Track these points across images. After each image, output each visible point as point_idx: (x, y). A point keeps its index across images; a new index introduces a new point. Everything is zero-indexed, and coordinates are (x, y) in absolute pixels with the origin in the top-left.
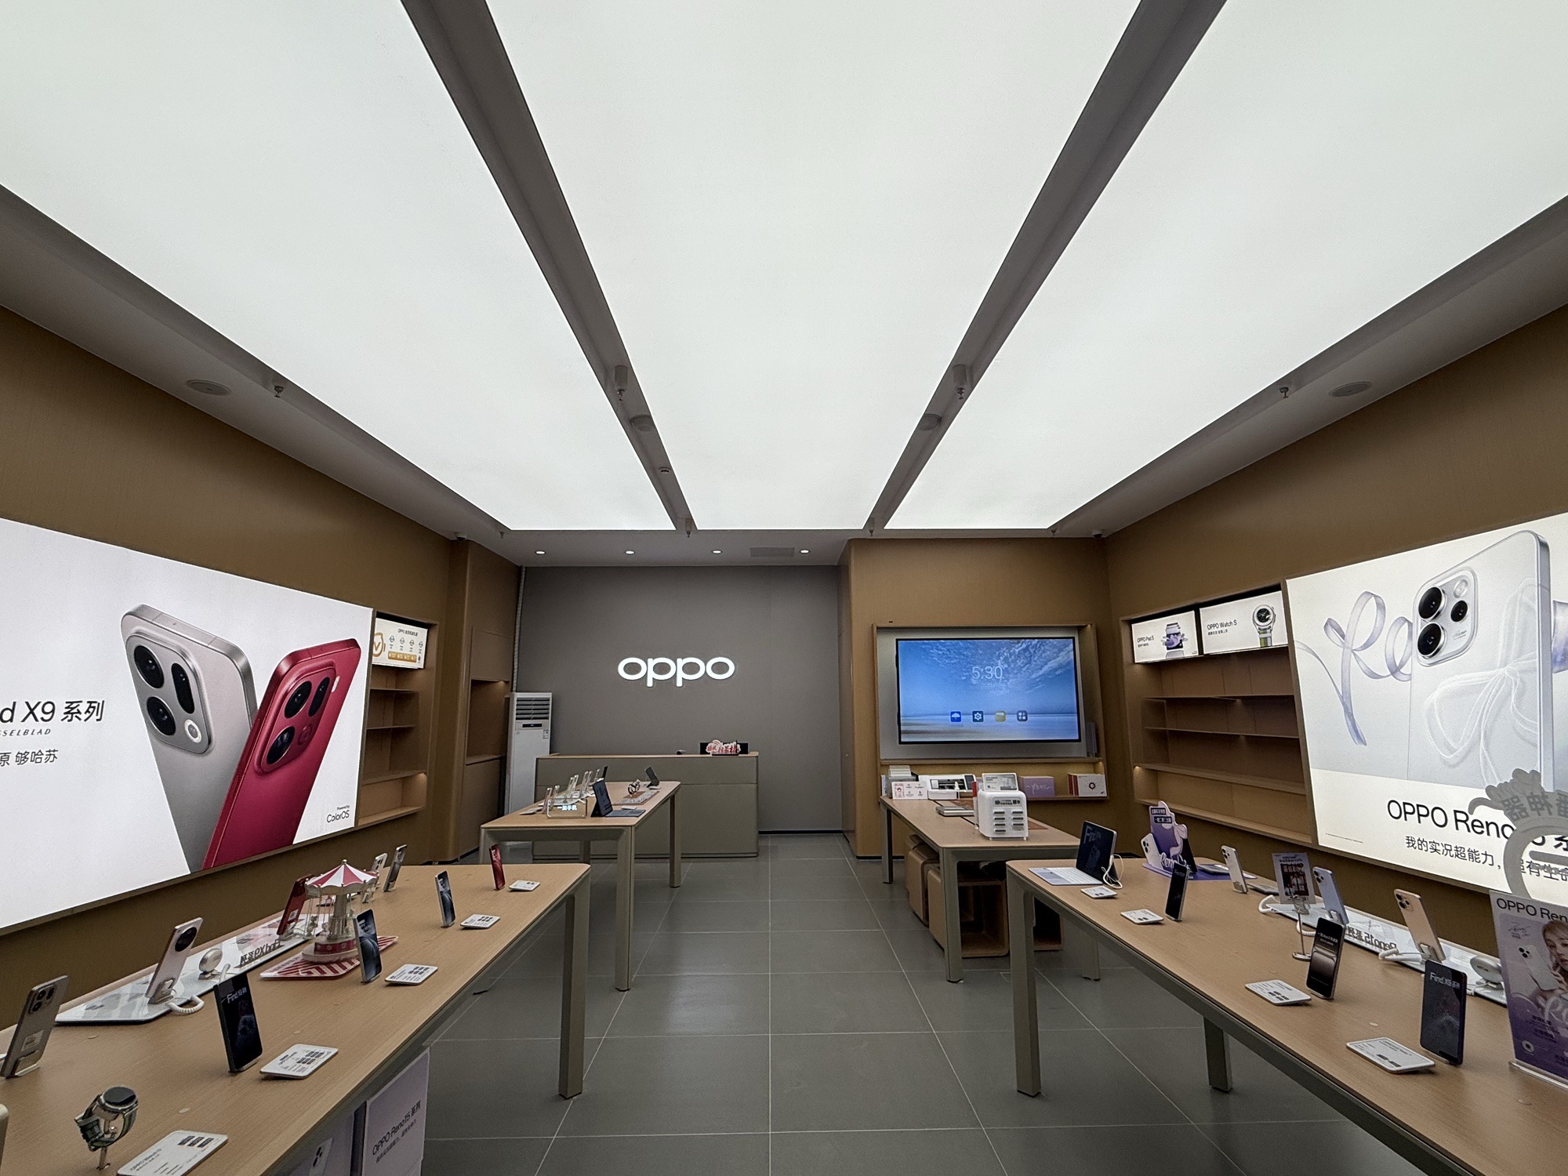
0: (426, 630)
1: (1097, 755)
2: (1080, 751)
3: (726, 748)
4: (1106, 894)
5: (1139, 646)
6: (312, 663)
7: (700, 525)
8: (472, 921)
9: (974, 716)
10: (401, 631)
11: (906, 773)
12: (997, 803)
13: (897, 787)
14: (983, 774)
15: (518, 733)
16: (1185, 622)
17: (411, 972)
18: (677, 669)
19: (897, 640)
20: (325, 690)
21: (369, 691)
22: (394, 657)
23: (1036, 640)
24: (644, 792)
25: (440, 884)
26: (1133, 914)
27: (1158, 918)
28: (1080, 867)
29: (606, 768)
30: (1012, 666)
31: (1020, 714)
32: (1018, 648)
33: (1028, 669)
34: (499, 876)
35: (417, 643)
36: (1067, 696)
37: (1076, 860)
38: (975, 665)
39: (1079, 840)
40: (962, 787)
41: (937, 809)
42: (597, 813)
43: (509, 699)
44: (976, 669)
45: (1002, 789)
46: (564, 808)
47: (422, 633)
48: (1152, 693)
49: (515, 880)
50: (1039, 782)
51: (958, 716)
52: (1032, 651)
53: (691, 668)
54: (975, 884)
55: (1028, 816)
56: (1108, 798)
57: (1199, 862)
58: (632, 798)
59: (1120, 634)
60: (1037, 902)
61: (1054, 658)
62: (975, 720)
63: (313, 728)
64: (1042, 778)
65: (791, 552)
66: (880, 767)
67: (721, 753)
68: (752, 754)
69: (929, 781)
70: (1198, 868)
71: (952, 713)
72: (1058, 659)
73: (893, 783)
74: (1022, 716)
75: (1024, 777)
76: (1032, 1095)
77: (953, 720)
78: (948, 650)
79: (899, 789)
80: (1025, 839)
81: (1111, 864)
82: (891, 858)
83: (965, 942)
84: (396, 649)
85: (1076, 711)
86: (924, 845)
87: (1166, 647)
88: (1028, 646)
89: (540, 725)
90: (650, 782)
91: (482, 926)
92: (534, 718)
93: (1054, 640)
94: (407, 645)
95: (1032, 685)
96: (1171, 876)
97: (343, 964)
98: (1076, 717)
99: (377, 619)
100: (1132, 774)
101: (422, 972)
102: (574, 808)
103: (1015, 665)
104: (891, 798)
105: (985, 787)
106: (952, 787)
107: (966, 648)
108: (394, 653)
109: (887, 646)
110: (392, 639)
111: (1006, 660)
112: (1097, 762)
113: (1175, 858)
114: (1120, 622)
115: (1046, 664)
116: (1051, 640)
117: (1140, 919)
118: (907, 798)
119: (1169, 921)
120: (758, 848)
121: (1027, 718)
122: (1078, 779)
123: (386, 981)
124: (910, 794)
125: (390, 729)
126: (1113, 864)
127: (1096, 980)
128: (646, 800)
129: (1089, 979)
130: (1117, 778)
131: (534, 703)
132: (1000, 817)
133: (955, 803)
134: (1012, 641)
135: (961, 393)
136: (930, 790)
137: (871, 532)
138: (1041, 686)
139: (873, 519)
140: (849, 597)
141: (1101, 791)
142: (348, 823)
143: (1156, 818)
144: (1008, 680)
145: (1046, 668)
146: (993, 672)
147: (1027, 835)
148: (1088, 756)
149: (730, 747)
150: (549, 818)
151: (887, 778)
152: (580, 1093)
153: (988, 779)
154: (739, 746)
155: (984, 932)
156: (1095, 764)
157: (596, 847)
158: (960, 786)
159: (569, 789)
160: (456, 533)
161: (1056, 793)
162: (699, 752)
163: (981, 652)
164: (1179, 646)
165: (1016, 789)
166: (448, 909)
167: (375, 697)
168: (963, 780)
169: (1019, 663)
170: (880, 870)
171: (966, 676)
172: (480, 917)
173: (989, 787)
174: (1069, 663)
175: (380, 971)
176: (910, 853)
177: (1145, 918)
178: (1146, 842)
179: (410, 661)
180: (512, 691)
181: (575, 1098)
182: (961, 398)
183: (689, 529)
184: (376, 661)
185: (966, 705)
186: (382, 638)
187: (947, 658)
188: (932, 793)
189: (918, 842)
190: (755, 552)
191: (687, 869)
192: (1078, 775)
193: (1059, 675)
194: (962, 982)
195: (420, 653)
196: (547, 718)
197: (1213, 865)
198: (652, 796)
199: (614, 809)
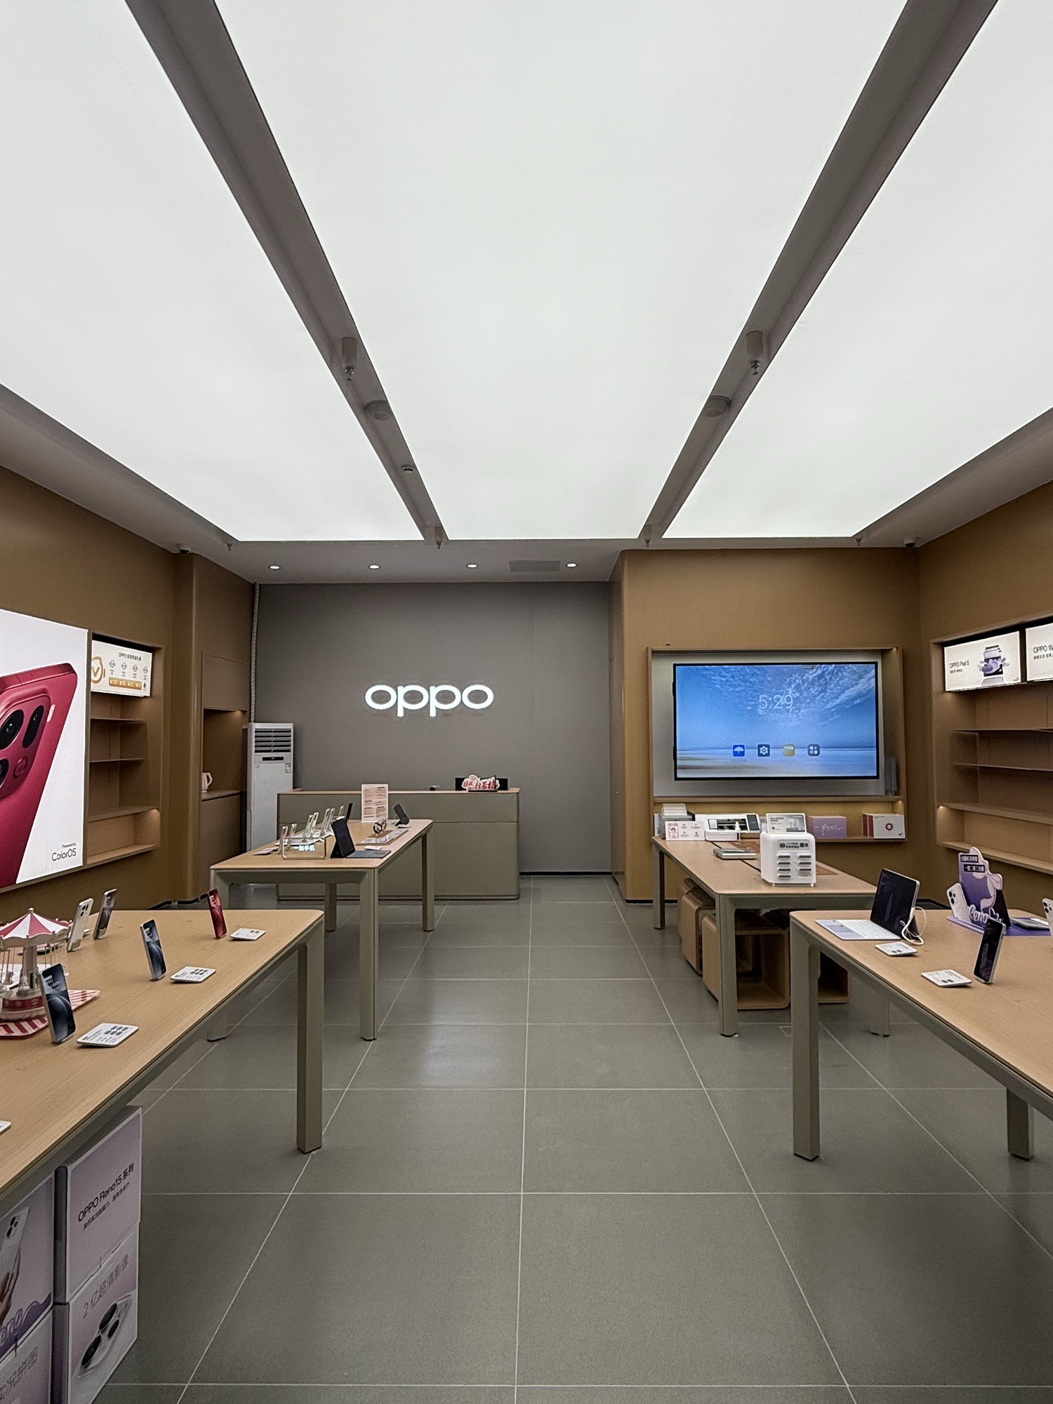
0: (151, 654)
1: (897, 793)
2: (877, 789)
3: (484, 783)
4: (905, 951)
5: (952, 672)
6: (23, 689)
7: (453, 533)
8: (184, 974)
9: (759, 750)
10: (122, 655)
11: (681, 811)
12: (782, 846)
13: (672, 827)
14: (767, 814)
15: (258, 767)
16: (1007, 644)
17: (107, 1033)
18: (430, 699)
19: (675, 665)
20: (39, 719)
21: (90, 721)
22: (115, 683)
23: (834, 665)
24: (391, 831)
25: (146, 934)
26: (936, 976)
27: (965, 980)
28: (876, 918)
29: (351, 805)
30: (805, 695)
31: (812, 748)
32: (812, 674)
33: (822, 697)
34: (219, 923)
35: (140, 669)
36: (865, 729)
37: (870, 911)
38: (762, 693)
39: (876, 888)
40: (743, 828)
41: (714, 852)
42: (337, 854)
43: (247, 730)
44: (763, 698)
45: (788, 830)
46: (301, 848)
47: (147, 657)
48: (964, 724)
49: (238, 928)
50: (830, 823)
51: (741, 750)
52: (828, 677)
53: (445, 697)
54: (754, 932)
55: (817, 859)
56: (907, 840)
57: (1013, 914)
58: (378, 837)
59: (930, 659)
60: (822, 955)
61: (853, 686)
62: (760, 755)
63: (28, 762)
64: (833, 819)
65: (555, 566)
66: (653, 805)
67: (478, 789)
68: (513, 790)
69: (707, 821)
70: (1011, 922)
71: (735, 747)
72: (859, 686)
73: (667, 823)
74: (814, 750)
75: (814, 817)
76: (810, 1159)
77: (736, 754)
78: (733, 677)
79: (672, 829)
80: (812, 885)
81: (911, 917)
82: (663, 901)
83: (741, 994)
84: (118, 674)
85: (875, 745)
86: (699, 891)
87: (983, 673)
88: (824, 672)
89: (281, 759)
90: (399, 820)
91: (194, 980)
92: (275, 751)
93: (854, 665)
94: (129, 670)
95: (825, 716)
96: (983, 932)
97: (34, 1021)
98: (875, 751)
99: (93, 641)
100: (934, 813)
101: (120, 1033)
102: (312, 848)
103: (808, 694)
104: (665, 839)
105: (769, 829)
106: (732, 828)
107: (753, 675)
108: (115, 679)
109: (662, 672)
110: (112, 664)
111: (798, 688)
112: (897, 801)
113: (986, 911)
114: (931, 645)
115: (843, 692)
116: (850, 665)
117: (943, 981)
118: (681, 839)
119: (978, 983)
120: (519, 889)
121: (818, 754)
122: (874, 819)
123: (78, 1043)
124: (684, 835)
125: (118, 761)
126: (914, 917)
127: (885, 1036)
128: (393, 840)
129: (877, 1034)
130: (917, 818)
131: (274, 734)
132: (784, 862)
133: (736, 845)
134: (805, 666)
135: (756, 367)
136: (708, 830)
137: (648, 541)
138: (837, 716)
139: (650, 526)
140: (621, 616)
141: (899, 832)
142: (76, 862)
143: (965, 866)
144: (800, 710)
145: (842, 698)
146: (783, 700)
147: (815, 882)
148: (886, 793)
149: (488, 783)
150: (284, 859)
151: (660, 817)
152: (320, 1148)
153: (772, 820)
154: (497, 782)
155: (762, 982)
156: (893, 803)
157: (342, 889)
158: (741, 827)
159: (308, 827)
160: (178, 545)
161: (848, 834)
162: (455, 788)
163: (769, 679)
164: (998, 672)
165: (804, 831)
166: (157, 961)
167: (96, 728)
168: (744, 820)
169: (813, 691)
170: (650, 916)
171: (752, 705)
172: (193, 969)
173: (773, 828)
174: (870, 690)
175: (74, 1031)
176: (684, 898)
177: (950, 980)
178: (953, 893)
179: (135, 688)
180: (250, 722)
181: (314, 1152)
182: (755, 374)
183: (439, 539)
184: (94, 688)
185: (750, 738)
186: (101, 662)
187: (730, 686)
188: (709, 834)
189: (692, 886)
190: (515, 566)
191: (441, 912)
192: (874, 815)
193: (858, 705)
194: (737, 1035)
195: (145, 679)
196: (289, 751)
197: (1029, 919)
198: (401, 835)
199: (356, 850)
